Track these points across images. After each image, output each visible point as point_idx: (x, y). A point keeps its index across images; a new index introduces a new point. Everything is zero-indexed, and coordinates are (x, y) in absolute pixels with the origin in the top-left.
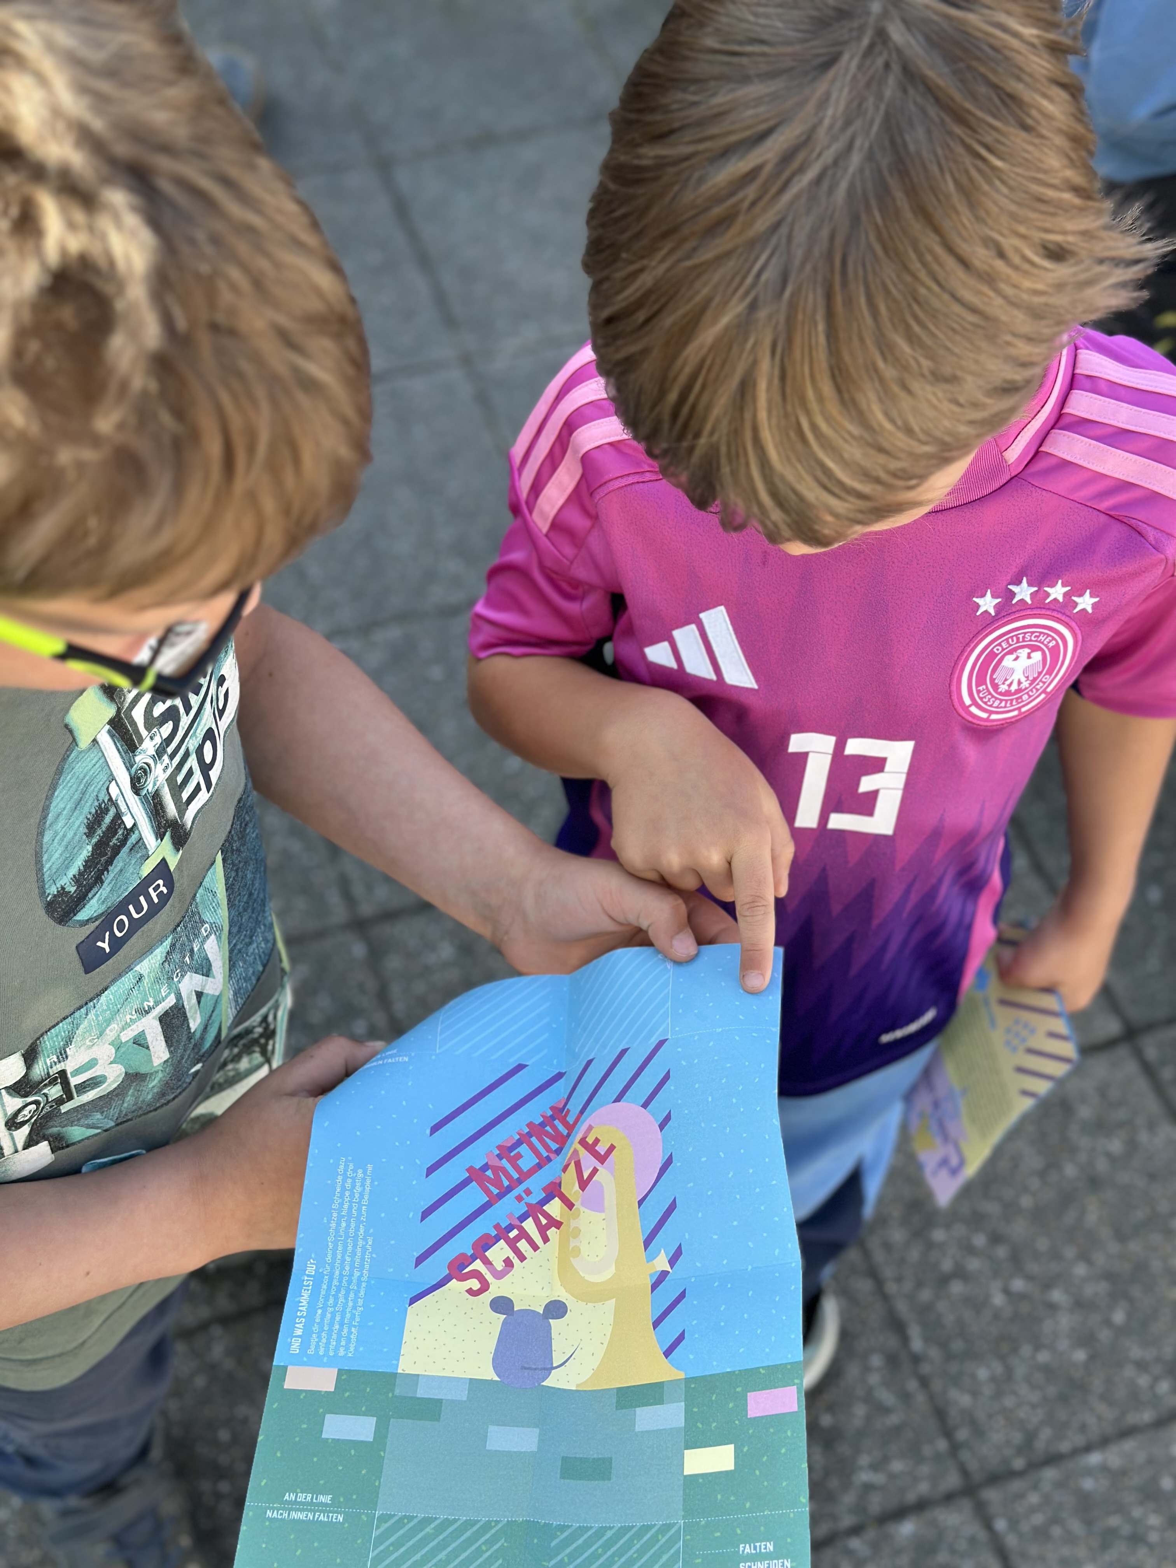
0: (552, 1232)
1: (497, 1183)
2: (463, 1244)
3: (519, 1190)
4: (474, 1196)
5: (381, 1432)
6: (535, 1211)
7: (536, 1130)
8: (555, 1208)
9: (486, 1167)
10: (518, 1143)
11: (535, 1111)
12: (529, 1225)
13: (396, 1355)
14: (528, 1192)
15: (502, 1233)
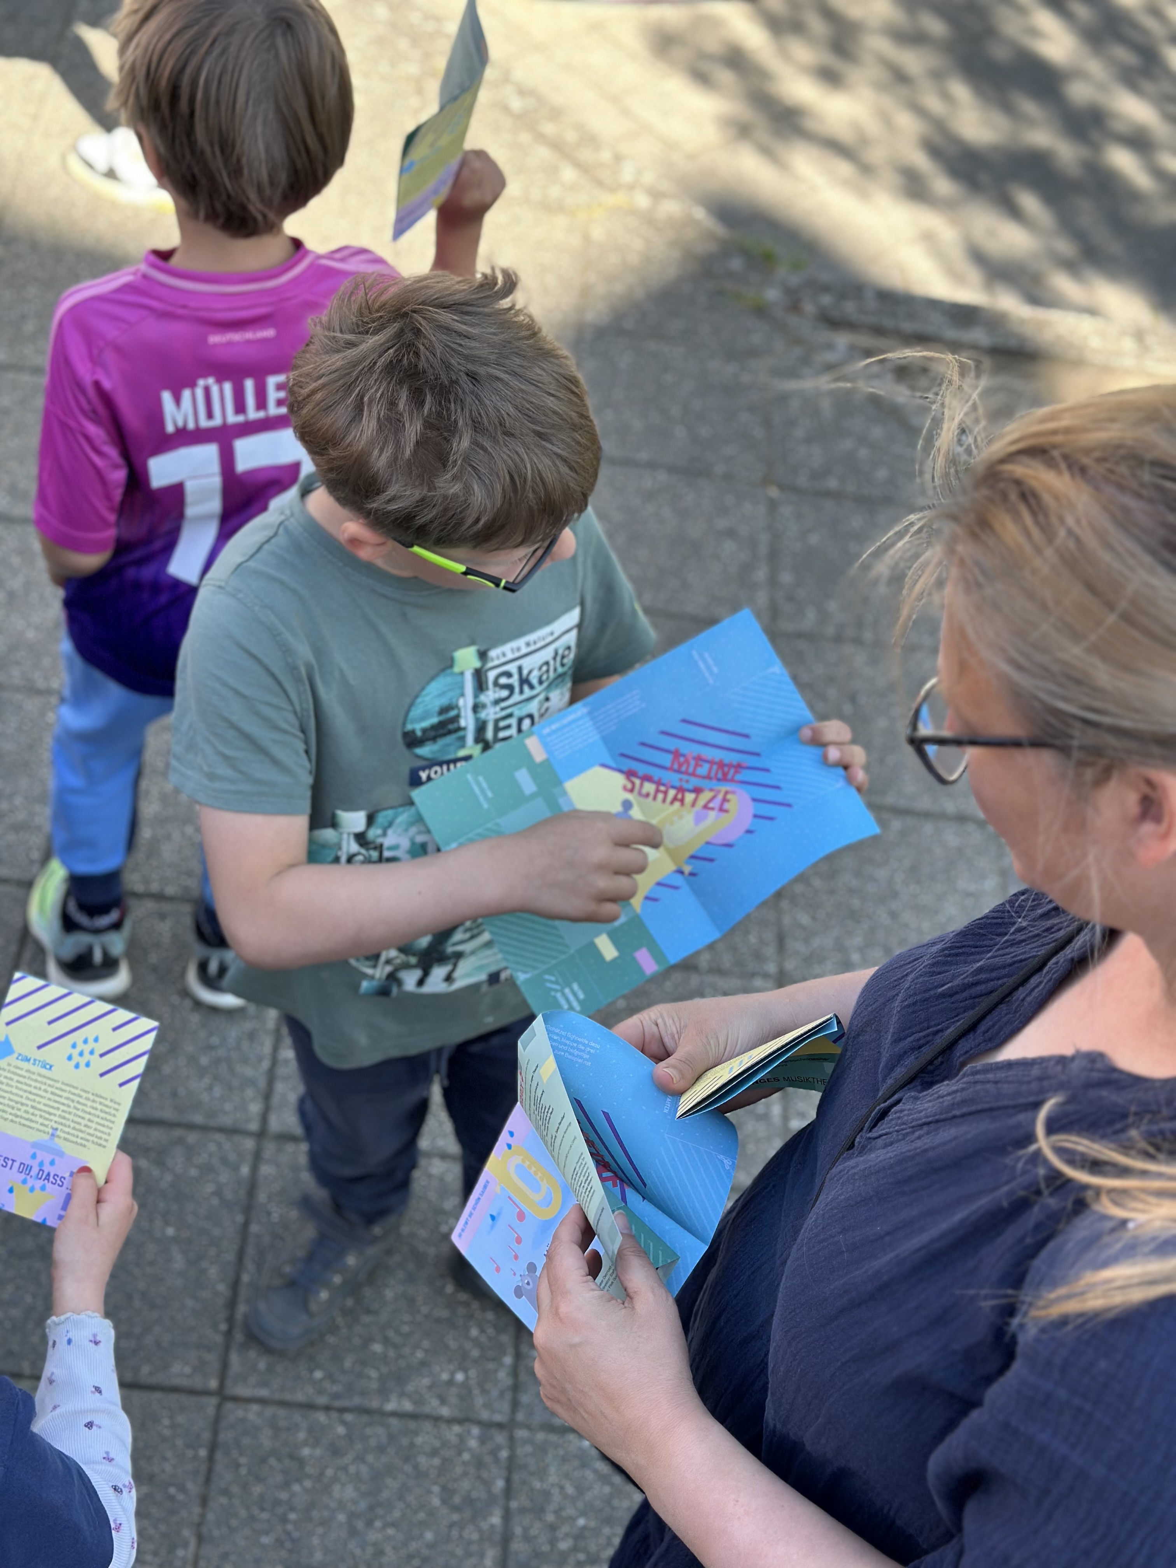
0: (677, 804)
1: (680, 765)
2: (642, 769)
3: (685, 777)
4: (666, 759)
5: (533, 796)
6: (681, 790)
7: (721, 765)
8: (689, 797)
9: (683, 755)
10: (706, 761)
11: (730, 758)
12: (672, 793)
13: (571, 776)
14: (687, 781)
15: (659, 783)
